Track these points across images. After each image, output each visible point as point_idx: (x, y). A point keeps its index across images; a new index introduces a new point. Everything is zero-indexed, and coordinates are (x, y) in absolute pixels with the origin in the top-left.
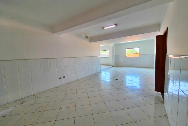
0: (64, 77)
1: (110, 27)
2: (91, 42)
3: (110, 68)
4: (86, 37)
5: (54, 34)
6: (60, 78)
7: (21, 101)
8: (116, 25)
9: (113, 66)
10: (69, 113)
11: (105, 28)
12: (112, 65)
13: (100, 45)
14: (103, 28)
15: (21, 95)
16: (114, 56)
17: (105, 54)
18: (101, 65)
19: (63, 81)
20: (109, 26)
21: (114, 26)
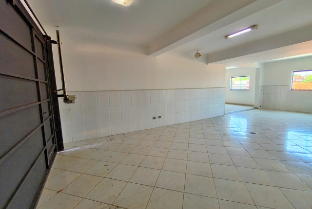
0: (160, 117)
1: (241, 33)
2: (207, 64)
3: (247, 110)
4: (198, 55)
5: (149, 56)
6: (154, 118)
7: (111, 138)
8: (253, 27)
9: (255, 108)
10: (156, 163)
11: (230, 37)
12: (253, 106)
13: (227, 68)
14: (226, 37)
15: (111, 130)
16: (260, 88)
17: (241, 83)
18: (226, 103)
19: (158, 123)
20: (239, 31)
21: (249, 30)
